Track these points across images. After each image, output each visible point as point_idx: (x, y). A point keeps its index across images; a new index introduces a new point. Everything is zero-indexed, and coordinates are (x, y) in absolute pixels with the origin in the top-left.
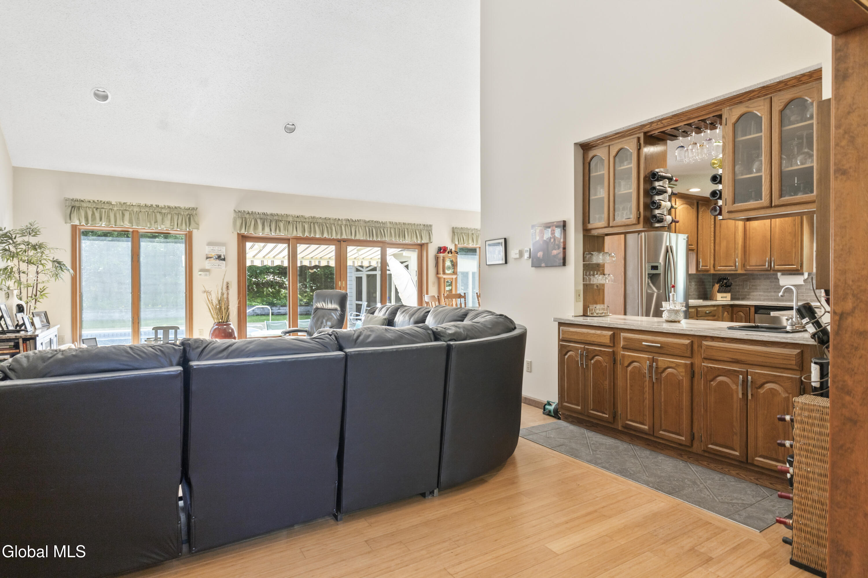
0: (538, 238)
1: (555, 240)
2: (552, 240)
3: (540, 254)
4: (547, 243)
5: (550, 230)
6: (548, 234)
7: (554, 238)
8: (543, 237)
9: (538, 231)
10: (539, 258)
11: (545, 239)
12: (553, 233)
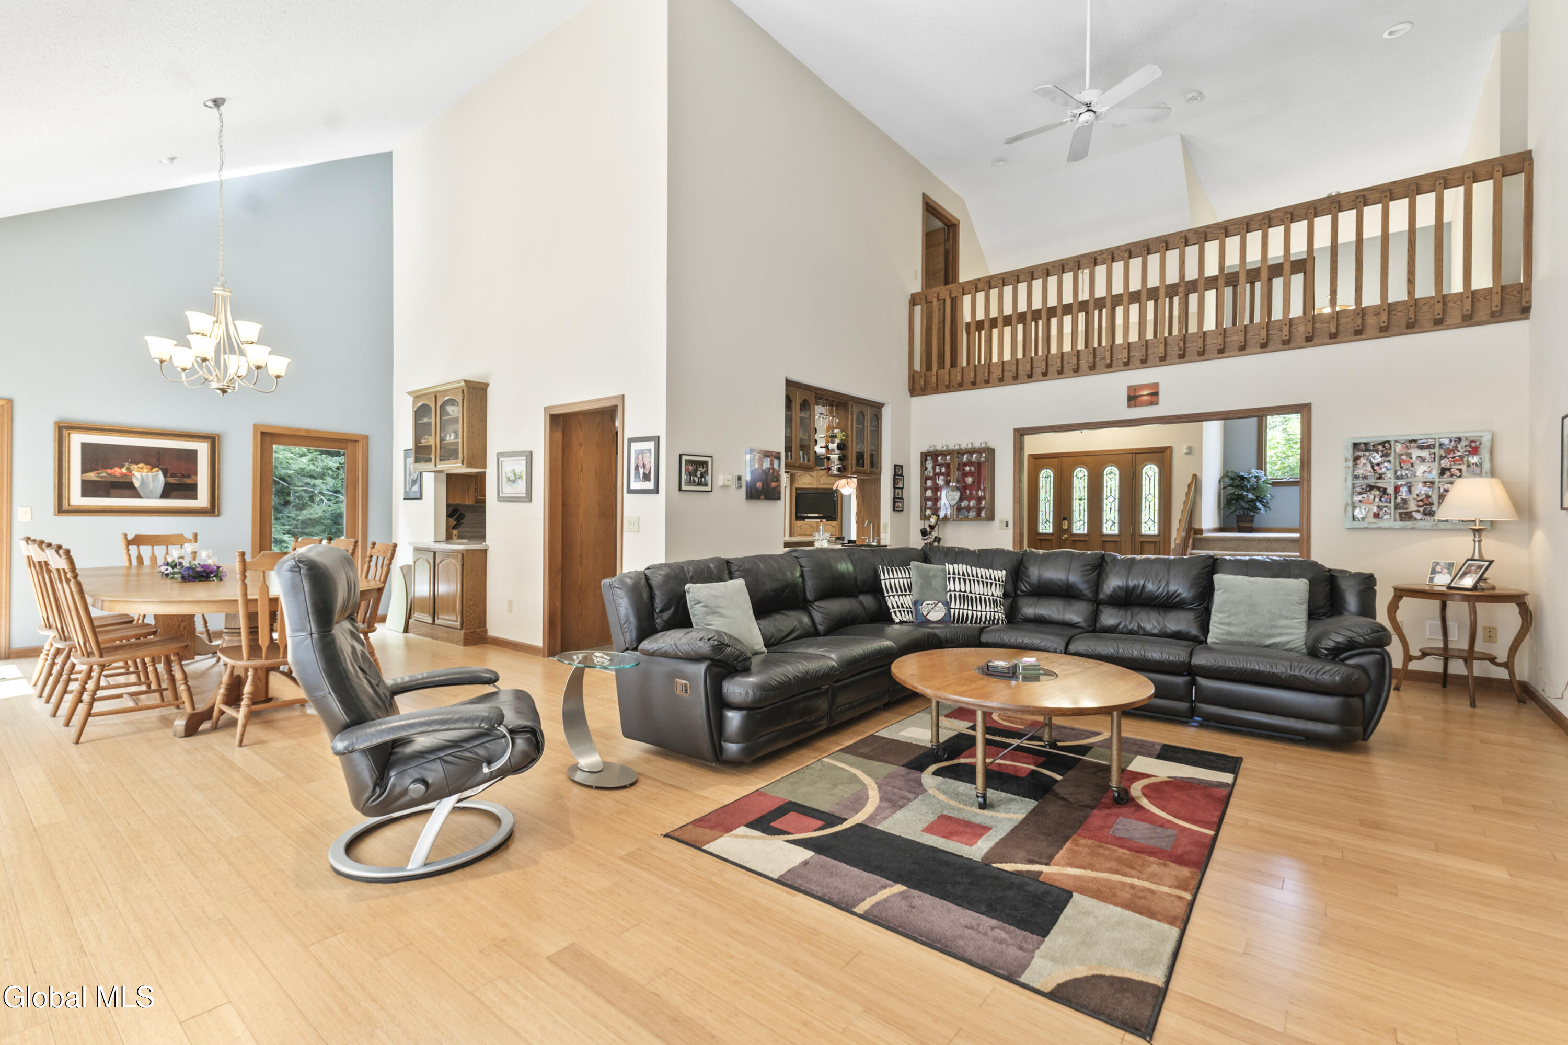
0: (757, 466)
1: (773, 471)
2: (771, 471)
3: (759, 485)
4: (766, 472)
5: (769, 459)
6: (766, 464)
7: (773, 468)
8: (762, 465)
9: (757, 457)
10: (758, 489)
11: (764, 468)
12: (772, 464)
